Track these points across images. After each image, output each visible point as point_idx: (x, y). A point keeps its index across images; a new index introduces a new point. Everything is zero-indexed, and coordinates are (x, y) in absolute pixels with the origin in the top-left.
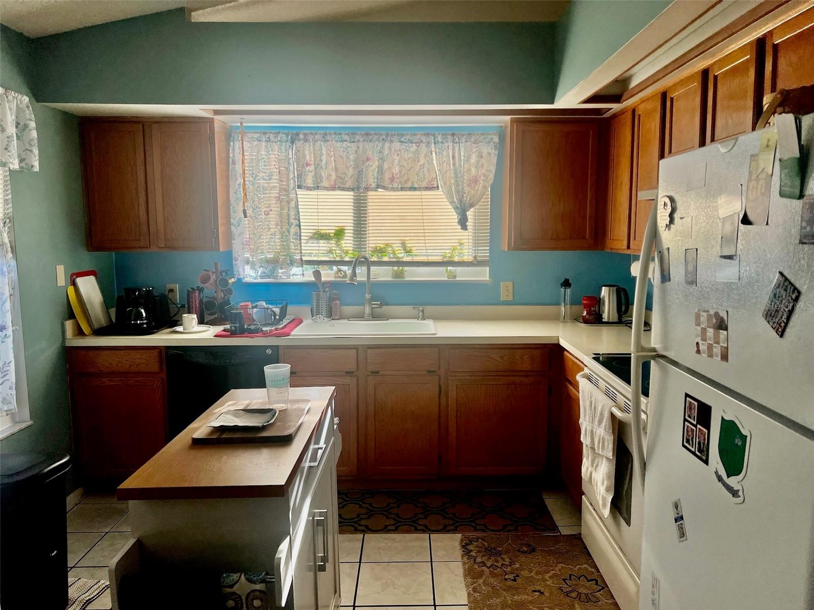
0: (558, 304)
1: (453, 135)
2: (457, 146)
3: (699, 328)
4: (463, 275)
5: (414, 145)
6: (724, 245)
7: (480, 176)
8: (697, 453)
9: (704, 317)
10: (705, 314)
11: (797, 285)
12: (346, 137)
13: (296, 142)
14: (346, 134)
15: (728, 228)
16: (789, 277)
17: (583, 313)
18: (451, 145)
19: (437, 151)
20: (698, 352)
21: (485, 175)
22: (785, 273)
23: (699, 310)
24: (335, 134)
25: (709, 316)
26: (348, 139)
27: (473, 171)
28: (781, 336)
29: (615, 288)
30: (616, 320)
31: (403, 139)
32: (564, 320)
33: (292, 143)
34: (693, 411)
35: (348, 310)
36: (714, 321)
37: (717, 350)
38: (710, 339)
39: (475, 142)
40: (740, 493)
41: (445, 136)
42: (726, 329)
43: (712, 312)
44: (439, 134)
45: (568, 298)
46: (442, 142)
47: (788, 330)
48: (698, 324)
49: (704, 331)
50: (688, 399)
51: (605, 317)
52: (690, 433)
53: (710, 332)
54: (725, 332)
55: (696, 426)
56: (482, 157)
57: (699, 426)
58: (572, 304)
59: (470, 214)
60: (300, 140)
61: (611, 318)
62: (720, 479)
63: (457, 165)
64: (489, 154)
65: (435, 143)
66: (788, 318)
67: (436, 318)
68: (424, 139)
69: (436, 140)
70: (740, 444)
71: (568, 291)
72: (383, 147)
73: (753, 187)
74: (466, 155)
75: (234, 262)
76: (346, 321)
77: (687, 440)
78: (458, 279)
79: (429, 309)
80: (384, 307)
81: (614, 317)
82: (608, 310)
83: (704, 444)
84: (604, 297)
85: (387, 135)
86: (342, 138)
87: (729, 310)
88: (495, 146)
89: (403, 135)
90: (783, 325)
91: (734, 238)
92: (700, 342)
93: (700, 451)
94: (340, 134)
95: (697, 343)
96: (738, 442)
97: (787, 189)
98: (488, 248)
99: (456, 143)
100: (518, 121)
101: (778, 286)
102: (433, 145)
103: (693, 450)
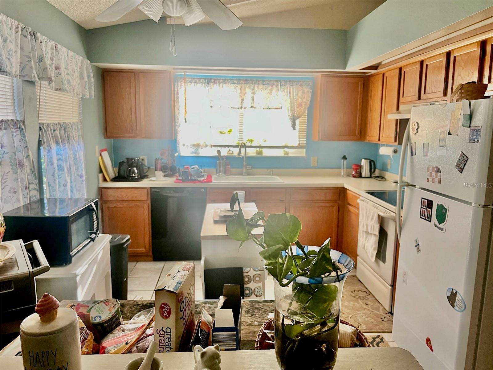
0: (340, 168)
1: (290, 81)
2: (291, 87)
3: (429, 173)
4: (292, 153)
5: (270, 86)
6: (440, 142)
7: (303, 103)
8: (427, 219)
9: (431, 168)
10: (432, 167)
11: (467, 156)
12: (235, 82)
13: (210, 83)
14: (235, 80)
15: (442, 136)
16: (464, 153)
17: (352, 172)
18: (288, 86)
19: (282, 89)
20: (428, 181)
21: (305, 102)
22: (463, 152)
23: (429, 166)
24: (230, 80)
25: (433, 168)
26: (237, 82)
27: (300, 100)
28: (461, 173)
29: (369, 160)
30: (369, 176)
31: (264, 83)
32: (343, 176)
33: (208, 84)
34: (425, 204)
35: (234, 170)
36: (436, 169)
37: (436, 180)
38: (433, 176)
39: (301, 85)
40: (444, 229)
41: (286, 82)
42: (440, 172)
43: (435, 166)
44: (283, 81)
45: (345, 166)
46: (284, 85)
47: (464, 171)
48: (428, 171)
49: (431, 173)
50: (423, 199)
51: (363, 175)
52: (424, 212)
53: (434, 174)
54: (440, 173)
55: (426, 209)
56: (304, 93)
57: (427, 209)
58: (347, 168)
59: (297, 122)
60: (212, 83)
61: (366, 175)
62: (436, 226)
63: (292, 97)
64: (308, 92)
65: (281, 85)
66: (464, 167)
67: (279, 175)
68: (275, 83)
69: (281, 84)
70: (444, 212)
71: (345, 161)
72: (254, 87)
73: (453, 122)
74: (296, 92)
75: (177, 145)
76: (233, 176)
77: (422, 215)
78: (290, 155)
79: (276, 170)
80: (253, 169)
81: (368, 174)
82: (365, 171)
83: (429, 215)
84: (363, 165)
85: (257, 81)
86: (233, 82)
87: (442, 165)
88: (311, 88)
89: (265, 81)
90: (462, 169)
91: (444, 139)
92: (429, 178)
93: (428, 218)
94: (232, 80)
95: (428, 178)
96: (444, 211)
97: (465, 124)
98: (305, 139)
99: (291, 85)
100: (324, 76)
101: (461, 156)
102: (279, 86)
103: (425, 218)
